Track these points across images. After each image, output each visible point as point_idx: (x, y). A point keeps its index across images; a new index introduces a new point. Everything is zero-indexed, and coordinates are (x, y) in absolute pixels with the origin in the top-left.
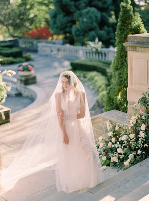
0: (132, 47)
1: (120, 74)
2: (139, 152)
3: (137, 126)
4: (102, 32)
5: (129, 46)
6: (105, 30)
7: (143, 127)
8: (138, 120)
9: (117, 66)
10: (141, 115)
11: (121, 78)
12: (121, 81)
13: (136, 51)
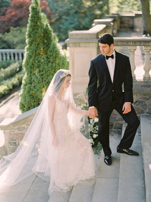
0: (75, 43)
5: (72, 43)
11: (42, 75)
12: (43, 78)
13: (79, 47)
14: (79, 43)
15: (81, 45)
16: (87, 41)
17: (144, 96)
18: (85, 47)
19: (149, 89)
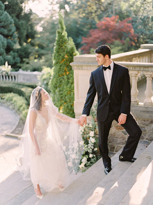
0: (78, 66)
1: (60, 91)
2: (91, 156)
3: (85, 134)
4: (9, 57)
5: (76, 66)
6: (10, 55)
7: (92, 134)
8: (86, 129)
9: (56, 84)
10: (89, 124)
11: (62, 94)
12: (62, 97)
13: (82, 69)
14: (82, 66)
15: (84, 67)
16: (88, 65)
17: (143, 121)
18: (87, 70)
19: (148, 115)
